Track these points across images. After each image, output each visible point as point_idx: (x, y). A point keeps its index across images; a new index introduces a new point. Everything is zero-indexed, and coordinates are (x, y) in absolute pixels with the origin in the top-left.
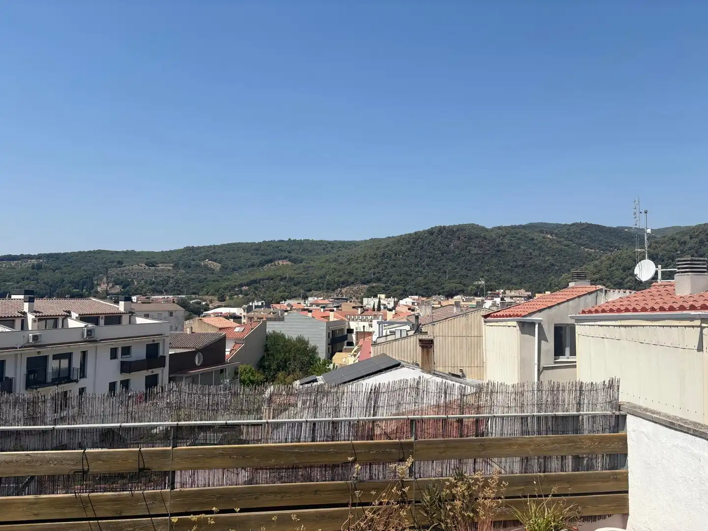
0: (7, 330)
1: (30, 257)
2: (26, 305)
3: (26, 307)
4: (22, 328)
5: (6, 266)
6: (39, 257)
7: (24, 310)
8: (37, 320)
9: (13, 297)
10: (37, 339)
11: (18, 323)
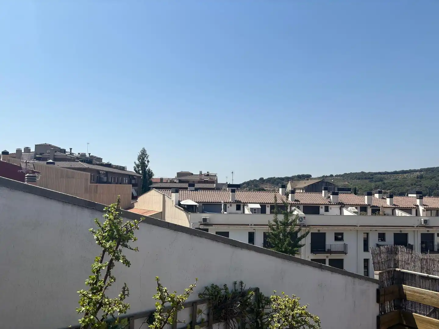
0: (408, 215)
1: (415, 171)
2: (418, 201)
3: (418, 202)
4: (417, 215)
5: (401, 177)
6: (421, 170)
7: (417, 204)
8: (425, 210)
9: (409, 195)
10: (427, 223)
11: (414, 211)
